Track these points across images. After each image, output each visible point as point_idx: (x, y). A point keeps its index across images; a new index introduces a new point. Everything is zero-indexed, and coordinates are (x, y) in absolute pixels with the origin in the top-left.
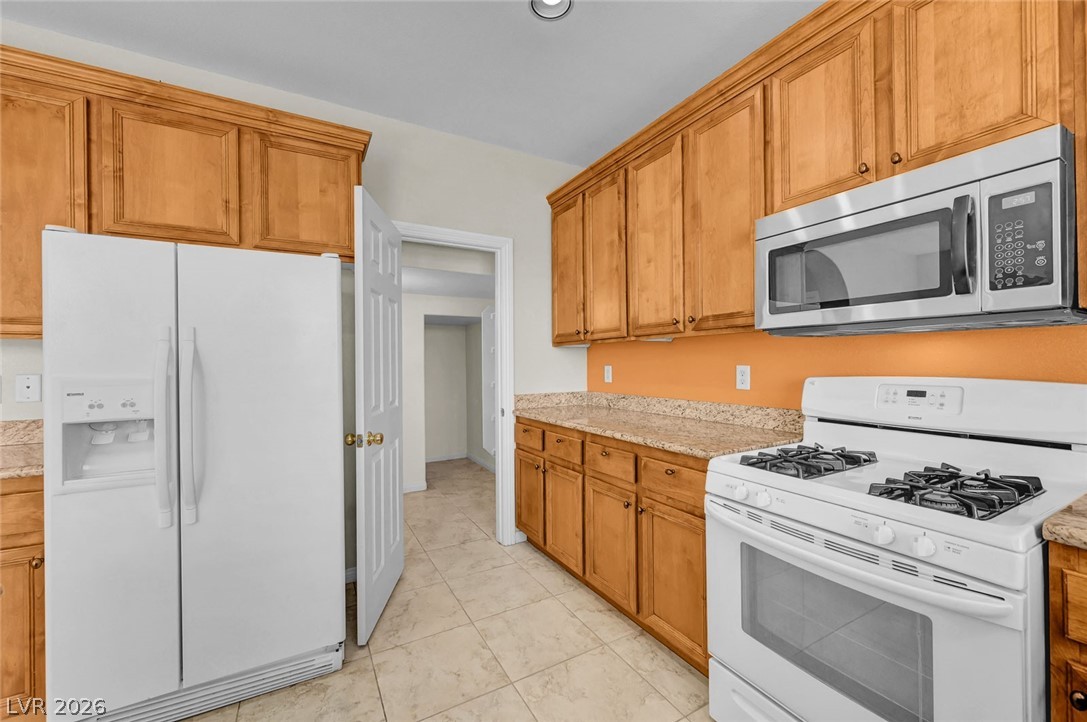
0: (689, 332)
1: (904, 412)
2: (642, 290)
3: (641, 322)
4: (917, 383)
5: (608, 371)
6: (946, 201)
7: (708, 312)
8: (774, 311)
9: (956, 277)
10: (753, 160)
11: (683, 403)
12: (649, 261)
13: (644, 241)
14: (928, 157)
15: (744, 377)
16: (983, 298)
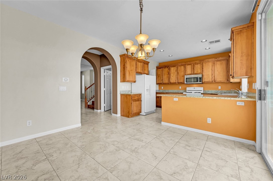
0: (177, 83)
1: (194, 89)
2: (171, 79)
3: (171, 82)
4: (194, 87)
5: (162, 88)
6: (197, 77)
7: (179, 82)
8: (186, 82)
9: (197, 81)
10: (184, 70)
11: (174, 90)
12: (172, 77)
13: (172, 75)
14: (196, 74)
15: (180, 88)
16: (199, 82)
